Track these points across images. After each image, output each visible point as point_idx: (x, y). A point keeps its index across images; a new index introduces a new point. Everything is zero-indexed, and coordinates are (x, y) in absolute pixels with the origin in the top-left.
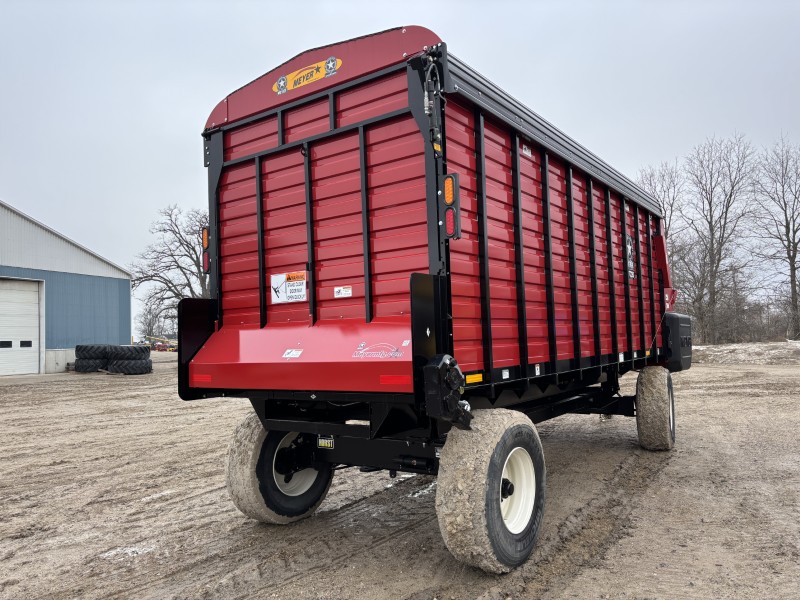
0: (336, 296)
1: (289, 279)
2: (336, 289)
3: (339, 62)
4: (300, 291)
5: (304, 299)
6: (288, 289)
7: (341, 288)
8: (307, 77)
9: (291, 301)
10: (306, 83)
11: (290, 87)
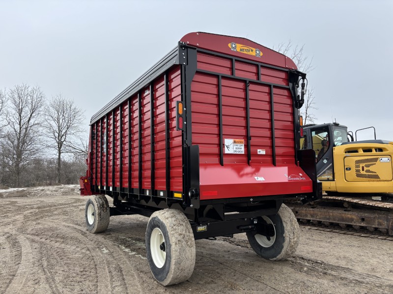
0: (258, 153)
1: (235, 142)
2: (258, 150)
3: (261, 54)
4: (241, 148)
5: (243, 153)
6: (235, 147)
7: (261, 150)
8: (247, 50)
9: (235, 153)
10: (246, 53)
11: (238, 50)
